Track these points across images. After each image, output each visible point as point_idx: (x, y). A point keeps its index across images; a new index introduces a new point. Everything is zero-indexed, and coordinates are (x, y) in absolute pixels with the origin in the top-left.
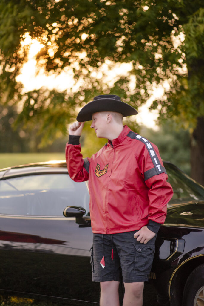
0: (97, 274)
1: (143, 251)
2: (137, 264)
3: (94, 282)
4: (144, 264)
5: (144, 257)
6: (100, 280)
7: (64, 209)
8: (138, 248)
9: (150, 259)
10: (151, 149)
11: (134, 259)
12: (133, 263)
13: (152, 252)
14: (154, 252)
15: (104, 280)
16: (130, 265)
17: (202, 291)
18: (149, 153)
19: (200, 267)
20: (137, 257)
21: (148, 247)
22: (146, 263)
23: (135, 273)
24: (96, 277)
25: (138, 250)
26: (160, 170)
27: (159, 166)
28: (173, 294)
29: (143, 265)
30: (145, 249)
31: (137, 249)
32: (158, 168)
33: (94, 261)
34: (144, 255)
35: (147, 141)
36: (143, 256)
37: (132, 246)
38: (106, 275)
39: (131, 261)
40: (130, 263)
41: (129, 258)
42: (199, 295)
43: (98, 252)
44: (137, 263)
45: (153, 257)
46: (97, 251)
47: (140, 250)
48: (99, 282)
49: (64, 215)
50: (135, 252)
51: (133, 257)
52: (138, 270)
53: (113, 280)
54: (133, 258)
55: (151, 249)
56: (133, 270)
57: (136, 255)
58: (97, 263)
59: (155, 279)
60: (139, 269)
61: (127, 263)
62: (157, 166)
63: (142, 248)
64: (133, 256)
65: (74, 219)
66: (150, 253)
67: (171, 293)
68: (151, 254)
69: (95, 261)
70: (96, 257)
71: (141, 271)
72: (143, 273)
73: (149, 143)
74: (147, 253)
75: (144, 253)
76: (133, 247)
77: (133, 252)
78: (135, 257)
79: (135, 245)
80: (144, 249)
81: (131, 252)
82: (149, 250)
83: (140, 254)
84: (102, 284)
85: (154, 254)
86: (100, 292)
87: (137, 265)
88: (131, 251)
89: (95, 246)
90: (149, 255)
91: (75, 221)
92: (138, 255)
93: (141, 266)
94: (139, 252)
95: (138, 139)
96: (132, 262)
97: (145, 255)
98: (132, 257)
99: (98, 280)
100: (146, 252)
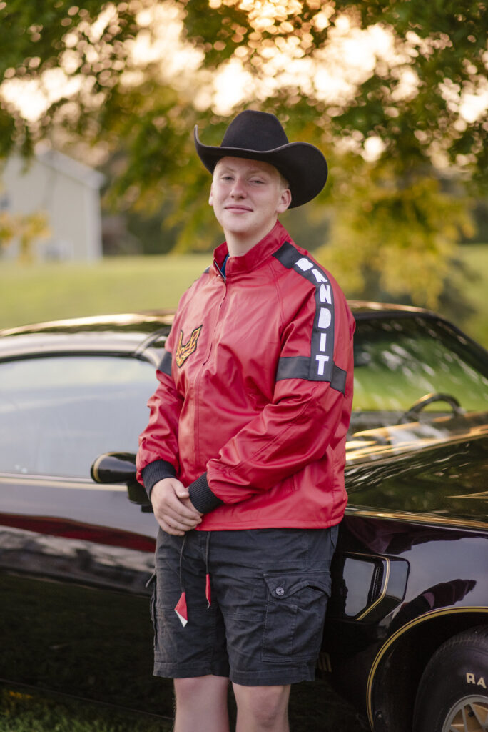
0: (166, 656)
1: (289, 597)
2: (270, 633)
3: (158, 677)
4: (292, 632)
5: (293, 613)
6: (172, 672)
7: (93, 461)
8: (274, 586)
9: (312, 616)
10: (326, 305)
11: (263, 619)
12: (261, 628)
13: (318, 595)
14: (326, 594)
15: (183, 675)
16: (252, 634)
17: (461, 711)
18: (315, 316)
19: (454, 642)
20: (270, 613)
21: (306, 583)
22: (299, 631)
23: (263, 659)
24: (162, 662)
25: (273, 593)
26: (321, 371)
27: (326, 358)
28: (380, 716)
29: (290, 636)
30: (295, 591)
31: (271, 589)
32: (318, 362)
33: (158, 618)
34: (292, 606)
35: (325, 280)
36: (289, 610)
37: (259, 579)
38: (189, 659)
39: (253, 624)
40: (250, 629)
41: (246, 613)
42: (453, 723)
43: (169, 593)
44: (270, 630)
45: (324, 610)
46: (166, 590)
47: (280, 591)
48: (170, 677)
49: (93, 476)
50: (265, 597)
51: (260, 612)
52: (273, 651)
53: (210, 674)
54: (259, 615)
55: (316, 589)
56: (258, 649)
57: (269, 608)
58: (165, 624)
59: (330, 670)
60: (279, 648)
61: (244, 628)
62: (318, 357)
63: (288, 586)
64: (259, 609)
65: (123, 488)
66: (311, 599)
67: (376, 713)
68: (318, 601)
69: (161, 618)
70: (162, 606)
71: (283, 652)
72: (289, 659)
73: (328, 287)
74: (303, 600)
75: (292, 601)
76: (260, 583)
77: (262, 598)
78: (264, 612)
79: (268, 577)
80: (294, 589)
81: (255, 597)
82: (310, 592)
83: (279, 603)
84: (180, 684)
85: (329, 599)
86: (175, 705)
87: (272, 636)
88: (254, 594)
89: (161, 574)
90: (308, 607)
91: (127, 495)
92: (274, 608)
93: (284, 641)
94: (278, 599)
95: (300, 272)
96: (255, 628)
97: (296, 607)
98: (257, 611)
99: (168, 671)
100: (299, 598)
